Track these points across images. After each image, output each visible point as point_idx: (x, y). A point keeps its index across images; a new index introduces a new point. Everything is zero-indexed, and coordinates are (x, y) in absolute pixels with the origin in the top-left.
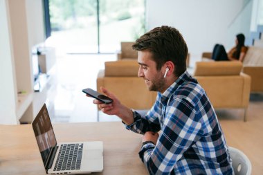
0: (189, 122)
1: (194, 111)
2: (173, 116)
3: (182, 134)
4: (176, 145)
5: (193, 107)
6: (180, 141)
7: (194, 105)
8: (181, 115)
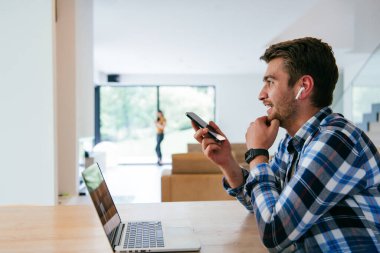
0: (345, 168)
1: (355, 152)
2: (319, 154)
3: (331, 185)
4: (319, 201)
5: (353, 144)
6: (327, 196)
7: (355, 142)
8: (333, 155)
